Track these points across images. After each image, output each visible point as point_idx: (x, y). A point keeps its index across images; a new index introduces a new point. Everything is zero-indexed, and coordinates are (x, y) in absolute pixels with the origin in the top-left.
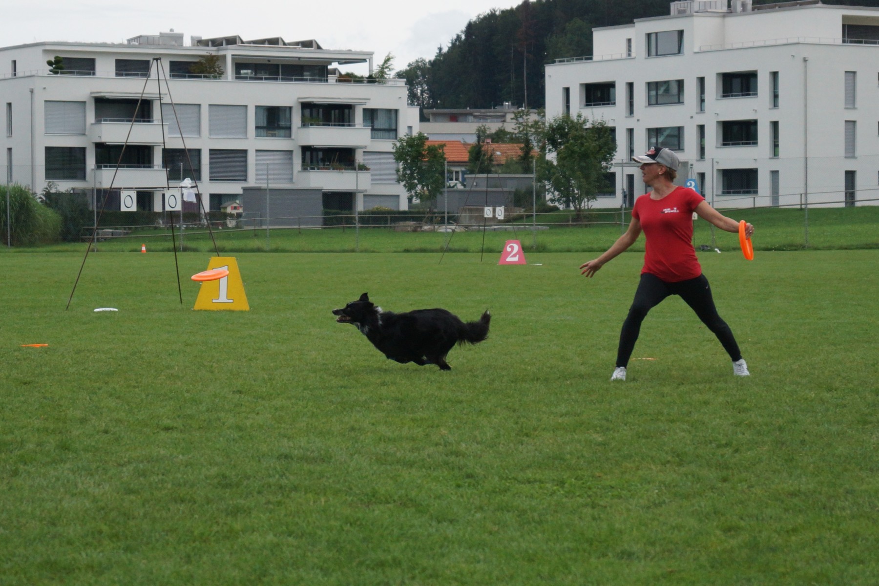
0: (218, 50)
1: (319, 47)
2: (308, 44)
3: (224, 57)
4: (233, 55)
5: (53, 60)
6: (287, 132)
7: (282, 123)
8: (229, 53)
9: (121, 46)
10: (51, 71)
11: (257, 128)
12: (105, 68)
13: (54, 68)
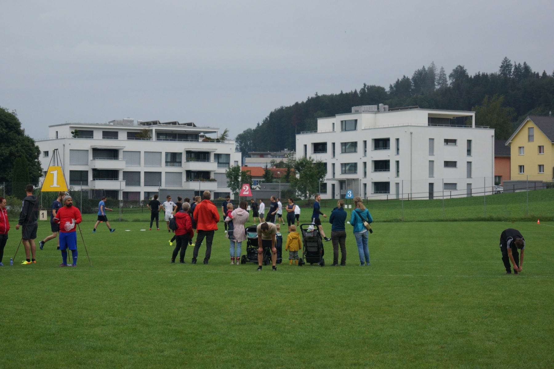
0: (149, 127)
1: (195, 126)
2: (190, 124)
3: (152, 130)
4: (155, 129)
5: (74, 131)
6: (180, 164)
7: (178, 160)
8: (154, 128)
9: (105, 125)
10: (73, 136)
11: (166, 162)
12: (98, 135)
13: (74, 135)
